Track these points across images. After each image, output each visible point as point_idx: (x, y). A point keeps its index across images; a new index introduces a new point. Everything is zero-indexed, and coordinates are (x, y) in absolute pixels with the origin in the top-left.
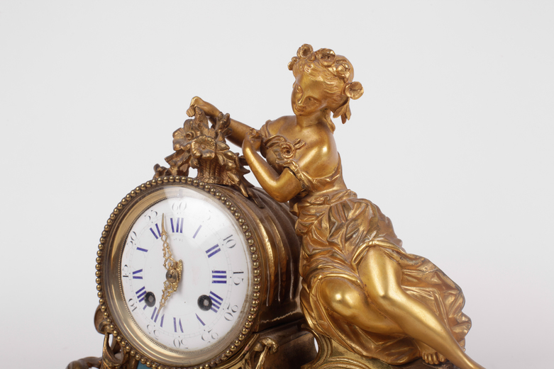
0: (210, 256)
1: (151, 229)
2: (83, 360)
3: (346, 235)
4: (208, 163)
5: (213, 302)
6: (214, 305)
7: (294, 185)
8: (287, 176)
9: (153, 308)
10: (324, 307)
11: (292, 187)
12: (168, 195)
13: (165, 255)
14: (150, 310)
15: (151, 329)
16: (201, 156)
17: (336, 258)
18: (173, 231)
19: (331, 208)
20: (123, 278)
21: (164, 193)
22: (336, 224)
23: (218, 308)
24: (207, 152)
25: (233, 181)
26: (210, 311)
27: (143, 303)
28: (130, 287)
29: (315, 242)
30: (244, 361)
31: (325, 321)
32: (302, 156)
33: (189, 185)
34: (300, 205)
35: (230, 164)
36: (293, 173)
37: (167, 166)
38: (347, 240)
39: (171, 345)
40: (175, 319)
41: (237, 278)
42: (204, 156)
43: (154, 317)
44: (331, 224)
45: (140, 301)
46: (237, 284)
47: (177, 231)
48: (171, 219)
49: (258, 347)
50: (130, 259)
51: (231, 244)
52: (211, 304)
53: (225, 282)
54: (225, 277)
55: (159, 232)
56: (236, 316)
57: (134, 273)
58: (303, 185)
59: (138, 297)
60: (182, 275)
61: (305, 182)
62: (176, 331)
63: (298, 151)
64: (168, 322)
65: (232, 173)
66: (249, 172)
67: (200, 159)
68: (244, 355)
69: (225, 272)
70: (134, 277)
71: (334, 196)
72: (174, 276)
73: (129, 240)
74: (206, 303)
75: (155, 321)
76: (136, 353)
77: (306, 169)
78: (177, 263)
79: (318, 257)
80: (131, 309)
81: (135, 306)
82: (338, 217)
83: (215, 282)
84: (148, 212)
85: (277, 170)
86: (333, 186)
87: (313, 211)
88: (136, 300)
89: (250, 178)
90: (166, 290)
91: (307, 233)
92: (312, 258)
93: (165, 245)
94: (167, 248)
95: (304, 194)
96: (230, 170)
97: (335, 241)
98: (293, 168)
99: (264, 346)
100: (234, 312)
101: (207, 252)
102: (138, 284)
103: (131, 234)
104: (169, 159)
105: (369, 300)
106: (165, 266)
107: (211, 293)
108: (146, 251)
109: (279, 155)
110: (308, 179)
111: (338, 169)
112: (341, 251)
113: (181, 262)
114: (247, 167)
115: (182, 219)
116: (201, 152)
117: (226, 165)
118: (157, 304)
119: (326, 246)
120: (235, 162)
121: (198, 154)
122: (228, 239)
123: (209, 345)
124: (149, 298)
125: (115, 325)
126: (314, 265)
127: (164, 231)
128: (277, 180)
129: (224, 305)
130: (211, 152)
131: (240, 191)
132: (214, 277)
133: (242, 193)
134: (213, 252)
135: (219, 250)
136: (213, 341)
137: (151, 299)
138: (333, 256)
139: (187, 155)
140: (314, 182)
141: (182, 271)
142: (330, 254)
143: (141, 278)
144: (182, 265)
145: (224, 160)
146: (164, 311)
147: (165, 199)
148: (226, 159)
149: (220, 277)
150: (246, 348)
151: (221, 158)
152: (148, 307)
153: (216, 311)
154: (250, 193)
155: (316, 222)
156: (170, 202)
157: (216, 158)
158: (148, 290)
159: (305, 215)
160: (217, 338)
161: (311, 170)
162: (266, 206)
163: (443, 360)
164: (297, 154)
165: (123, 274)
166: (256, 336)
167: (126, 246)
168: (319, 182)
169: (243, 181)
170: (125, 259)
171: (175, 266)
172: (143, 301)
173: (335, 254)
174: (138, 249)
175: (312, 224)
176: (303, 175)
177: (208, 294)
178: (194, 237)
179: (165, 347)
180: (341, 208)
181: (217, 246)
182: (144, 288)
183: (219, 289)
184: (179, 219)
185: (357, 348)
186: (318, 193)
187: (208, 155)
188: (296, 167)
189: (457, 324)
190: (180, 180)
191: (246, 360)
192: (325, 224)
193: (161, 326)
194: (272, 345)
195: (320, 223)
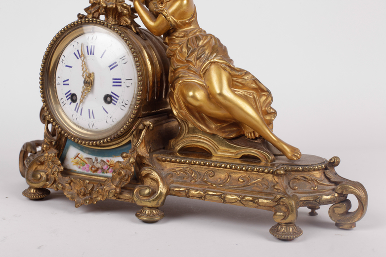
0: (111, 69)
1: (74, 53)
2: (33, 141)
3: (197, 56)
4: (111, 11)
5: (113, 98)
6: (114, 100)
7: (165, 24)
8: (161, 19)
9: (76, 103)
10: (183, 101)
11: (164, 26)
12: (85, 31)
13: (83, 69)
14: (74, 105)
15: (75, 117)
16: (107, 6)
17: (191, 70)
18: (88, 54)
19: (188, 40)
20: (57, 85)
21: (83, 30)
22: (191, 49)
23: (116, 102)
24: (111, 4)
25: (127, 22)
26: (111, 104)
27: (70, 101)
28: (61, 91)
29: (179, 61)
30: (132, 136)
31: (183, 110)
32: (171, 6)
33: (98, 24)
34: (170, 38)
35: (125, 12)
36: (165, 17)
37: (86, 14)
38: (198, 59)
39: (87, 127)
40: (89, 110)
41: (128, 83)
42: (108, 6)
43: (76, 109)
44: (188, 49)
45: (68, 99)
46: (128, 87)
47: (91, 54)
48: (87, 47)
49: (141, 127)
50: (61, 73)
51: (124, 61)
52: (112, 99)
53: (121, 86)
54: (121, 82)
55: (79, 55)
56: (127, 107)
57: (64, 82)
58: (171, 25)
59: (67, 97)
60: (93, 81)
61: (172, 22)
62: (90, 118)
63: (168, 3)
64: (85, 112)
65: (126, 17)
66: (137, 17)
67: (106, 8)
68: (133, 132)
69: (121, 79)
70: (64, 84)
71: (190, 32)
72: (89, 83)
73: (61, 60)
74: (109, 99)
75: (77, 112)
76: (65, 133)
77: (173, 14)
78: (90, 74)
79: (180, 70)
80: (62, 105)
81: (64, 103)
82: (193, 45)
83: (114, 86)
84: (73, 43)
85: (155, 15)
86: (191, 26)
87: (177, 42)
88: (65, 99)
89: (138, 20)
90: (84, 91)
91: (173, 56)
92: (176, 71)
93: (83, 63)
94: (84, 64)
95: (172, 31)
96: (125, 15)
97: (191, 60)
98: (164, 13)
99: (145, 126)
100: (126, 104)
101: (110, 66)
102: (66, 89)
103: (62, 57)
104: (86, 10)
105: (210, 96)
106: (83, 76)
107: (112, 93)
108: (71, 67)
109: (156, 5)
110: (174, 21)
111: (194, 15)
112: (194, 66)
113: (93, 73)
114: (136, 14)
115: (94, 46)
116: (106, 4)
117: (122, 12)
118: (78, 101)
119: (185, 63)
120: (128, 10)
121: (105, 5)
122: (122, 58)
123: (111, 126)
124: (73, 98)
125: (51, 115)
126: (177, 75)
127: (82, 54)
128: (154, 22)
129: (120, 100)
130: (113, 4)
131: (131, 29)
132: (114, 82)
133: (133, 30)
134: (112, 67)
135: (117, 65)
136: (113, 124)
138: (189, 69)
139: (98, 6)
140: (178, 23)
141: (94, 79)
142: (187, 68)
143: (68, 84)
144: (94, 76)
145: (121, 9)
146: (82, 105)
147: (83, 34)
148: (122, 8)
149: (117, 82)
150: (134, 128)
151: (119, 8)
152: (72, 103)
153: (115, 104)
154: (138, 30)
155: (179, 48)
156: (87, 36)
157: (116, 8)
158: (72, 92)
159: (173, 44)
160: (116, 122)
161: (176, 15)
162: (148, 39)
163: (258, 136)
164: (167, 5)
165: (57, 82)
166: (140, 120)
167: (59, 64)
168: (181, 22)
169: (133, 22)
170: (58, 73)
171: (90, 75)
172: (70, 100)
173: (190, 68)
174: (67, 66)
175: (177, 49)
176: (171, 18)
177: (110, 94)
178: (101, 57)
179: (83, 129)
180: (195, 39)
181: (116, 63)
182: (70, 91)
183: (116, 90)
184: (92, 46)
185: (204, 127)
186: (181, 30)
187: (111, 6)
188: (166, 13)
189: (268, 114)
190: (92, 21)
191: (134, 135)
192: (185, 50)
193: (81, 115)
194: (150, 125)
195: (182, 49)
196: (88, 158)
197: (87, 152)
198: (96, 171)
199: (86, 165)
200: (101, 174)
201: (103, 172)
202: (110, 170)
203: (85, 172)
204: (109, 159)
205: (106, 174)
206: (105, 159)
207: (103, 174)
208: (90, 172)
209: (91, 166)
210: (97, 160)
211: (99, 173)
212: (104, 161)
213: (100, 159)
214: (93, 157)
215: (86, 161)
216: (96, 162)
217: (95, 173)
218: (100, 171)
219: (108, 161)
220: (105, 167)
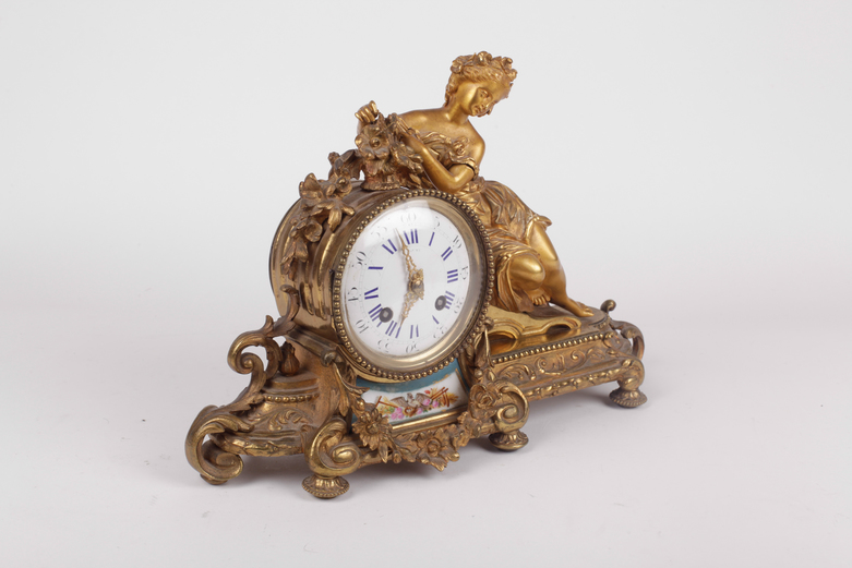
0: (445, 259)
1: (384, 246)
3: (510, 216)
5: (447, 300)
6: (448, 303)
9: (389, 322)
14: (386, 325)
15: (383, 344)
18: (409, 243)
20: (350, 304)
22: (500, 208)
23: (450, 304)
26: (445, 309)
27: (378, 320)
32: (472, 153)
38: (511, 220)
40: (412, 326)
41: (465, 273)
43: (389, 332)
44: (494, 208)
45: (373, 320)
46: (465, 279)
47: (413, 242)
48: (404, 232)
50: (361, 281)
51: (459, 244)
52: (445, 302)
53: (457, 279)
54: (458, 275)
55: (393, 248)
57: (366, 294)
59: (371, 316)
62: (410, 337)
69: (457, 271)
70: (366, 298)
72: (414, 285)
74: (440, 303)
75: (390, 334)
78: (417, 273)
80: (358, 330)
81: (365, 326)
83: (449, 282)
87: (471, 199)
88: (367, 319)
90: (407, 301)
93: (409, 259)
94: (407, 262)
100: (461, 304)
101: (443, 256)
102: (373, 303)
103: (358, 255)
107: (447, 292)
108: (382, 268)
112: (506, 229)
113: (422, 271)
115: (416, 230)
118: (395, 318)
119: (490, 228)
122: (456, 240)
124: (385, 314)
129: (456, 300)
132: (448, 277)
134: (447, 254)
135: (452, 252)
136: (441, 336)
137: (386, 314)
143: (377, 296)
146: (402, 322)
149: (453, 275)
152: (383, 323)
153: (448, 308)
158: (383, 306)
160: (445, 332)
163: (549, 300)
165: (348, 297)
170: (353, 283)
173: (506, 234)
174: (370, 268)
177: (444, 294)
178: (430, 245)
180: (493, 193)
181: (450, 248)
182: (380, 306)
183: (452, 287)
184: (412, 231)
188: (475, 163)
192: (486, 210)
193: (396, 337)
196: (397, 399)
197: (393, 389)
198: (414, 412)
199: (396, 410)
200: (423, 414)
201: (426, 411)
202: (434, 403)
203: (398, 420)
204: (428, 388)
205: (429, 412)
206: (422, 391)
207: (426, 414)
208: (405, 418)
209: (404, 409)
210: (411, 397)
211: (420, 413)
212: (422, 395)
213: (414, 393)
214: (404, 395)
215: (394, 403)
216: (410, 400)
217: (413, 417)
218: (419, 410)
219: (428, 392)
220: (425, 402)
